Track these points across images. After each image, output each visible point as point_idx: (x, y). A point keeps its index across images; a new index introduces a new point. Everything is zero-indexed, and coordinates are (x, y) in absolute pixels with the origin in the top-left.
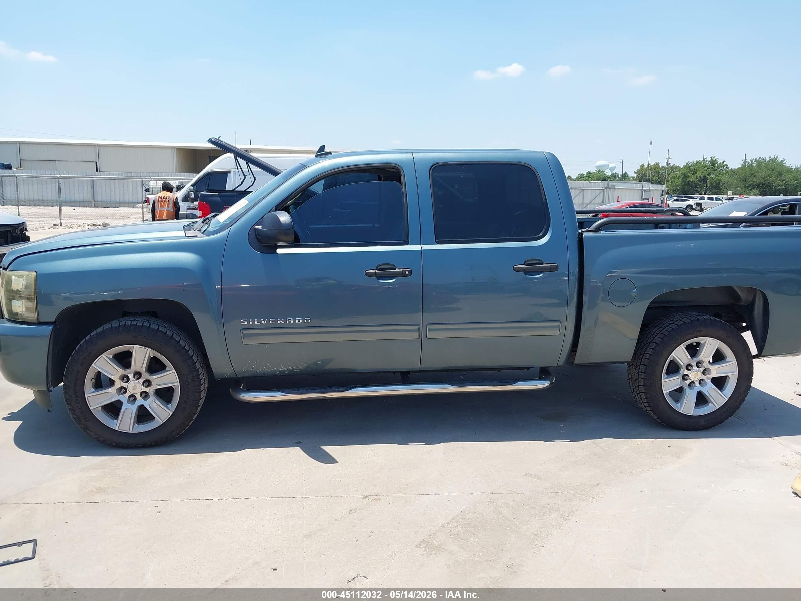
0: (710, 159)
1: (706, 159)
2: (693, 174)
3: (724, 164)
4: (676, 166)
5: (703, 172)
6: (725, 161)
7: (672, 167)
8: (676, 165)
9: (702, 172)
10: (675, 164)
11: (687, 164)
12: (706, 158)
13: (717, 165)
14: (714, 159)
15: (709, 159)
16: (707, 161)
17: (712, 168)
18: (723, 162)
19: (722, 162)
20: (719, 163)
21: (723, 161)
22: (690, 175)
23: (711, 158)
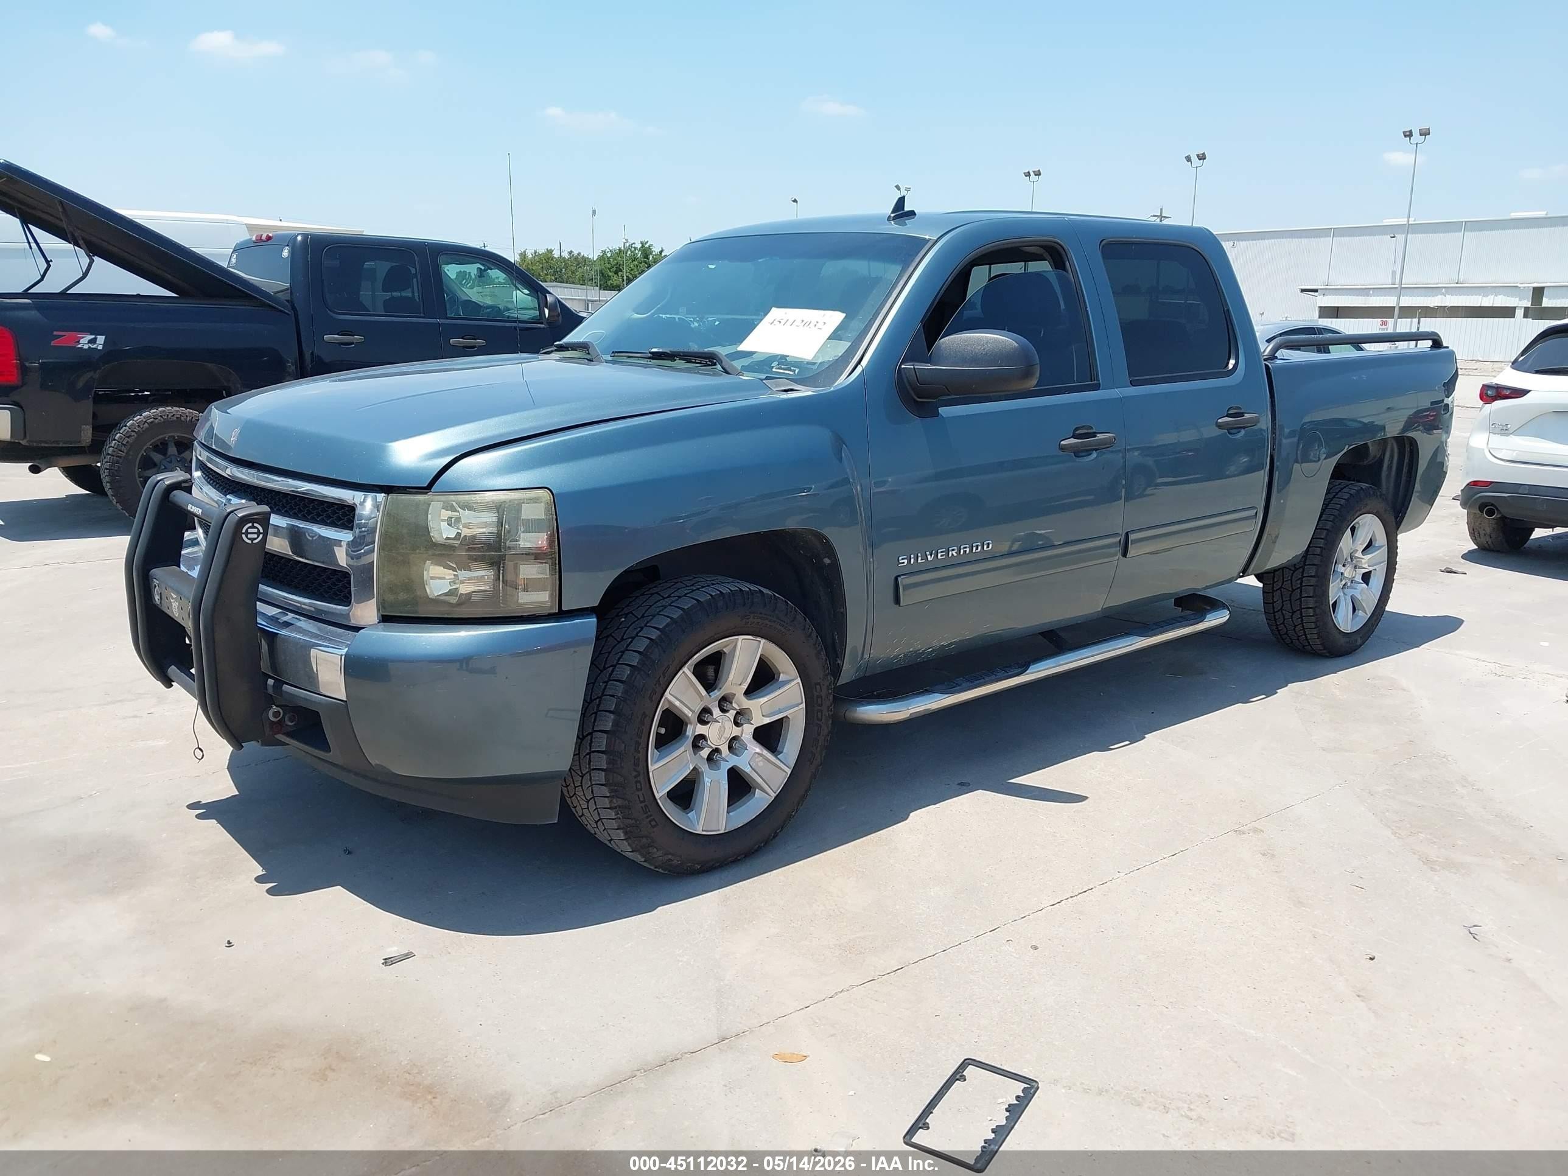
0: (641, 245)
1: (633, 246)
2: (616, 273)
3: (663, 254)
4: (583, 256)
5: (632, 270)
6: (664, 249)
7: (576, 259)
8: (582, 254)
9: (630, 269)
10: (580, 253)
11: (604, 252)
12: (634, 243)
13: (653, 257)
14: (647, 246)
15: (639, 246)
16: (635, 248)
17: (645, 262)
18: (661, 252)
19: (659, 251)
20: (654, 253)
21: (660, 249)
22: (610, 274)
23: (642, 243)
